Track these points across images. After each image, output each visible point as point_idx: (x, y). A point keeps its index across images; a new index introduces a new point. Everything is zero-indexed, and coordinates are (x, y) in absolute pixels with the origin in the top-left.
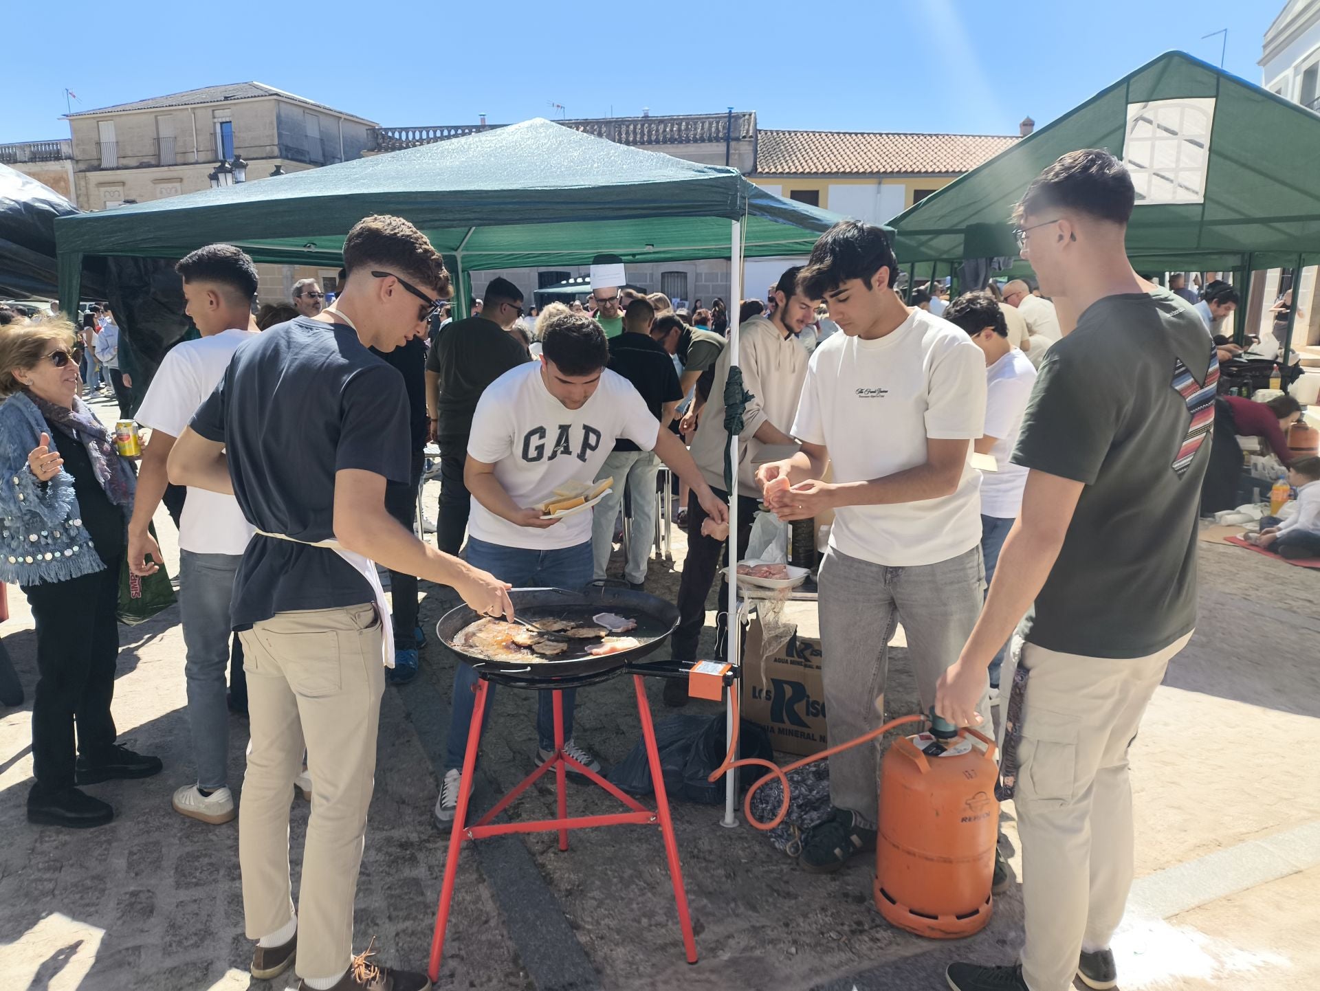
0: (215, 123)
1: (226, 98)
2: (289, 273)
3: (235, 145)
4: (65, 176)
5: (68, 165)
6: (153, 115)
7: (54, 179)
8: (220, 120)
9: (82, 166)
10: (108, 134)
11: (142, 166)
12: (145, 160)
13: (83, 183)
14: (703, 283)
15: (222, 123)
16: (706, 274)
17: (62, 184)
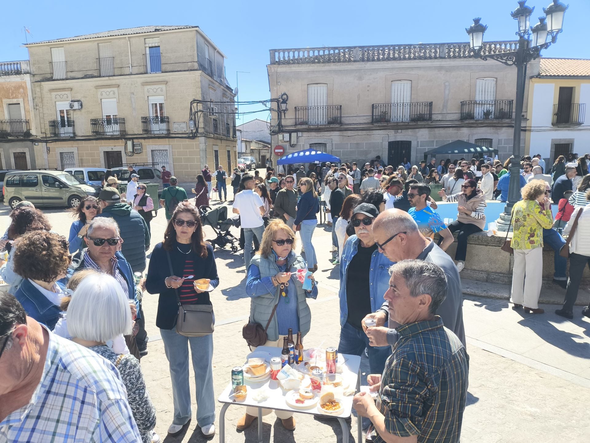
0: (145, 47)
1: (156, 30)
2: (204, 147)
3: (163, 62)
4: (23, 85)
5: (27, 78)
6: (96, 43)
7: (15, 87)
8: (150, 45)
9: (38, 78)
10: (59, 56)
11: (86, 77)
12: (90, 73)
13: (38, 89)
14: (503, 145)
15: (150, 47)
16: (504, 139)
17: (21, 90)
